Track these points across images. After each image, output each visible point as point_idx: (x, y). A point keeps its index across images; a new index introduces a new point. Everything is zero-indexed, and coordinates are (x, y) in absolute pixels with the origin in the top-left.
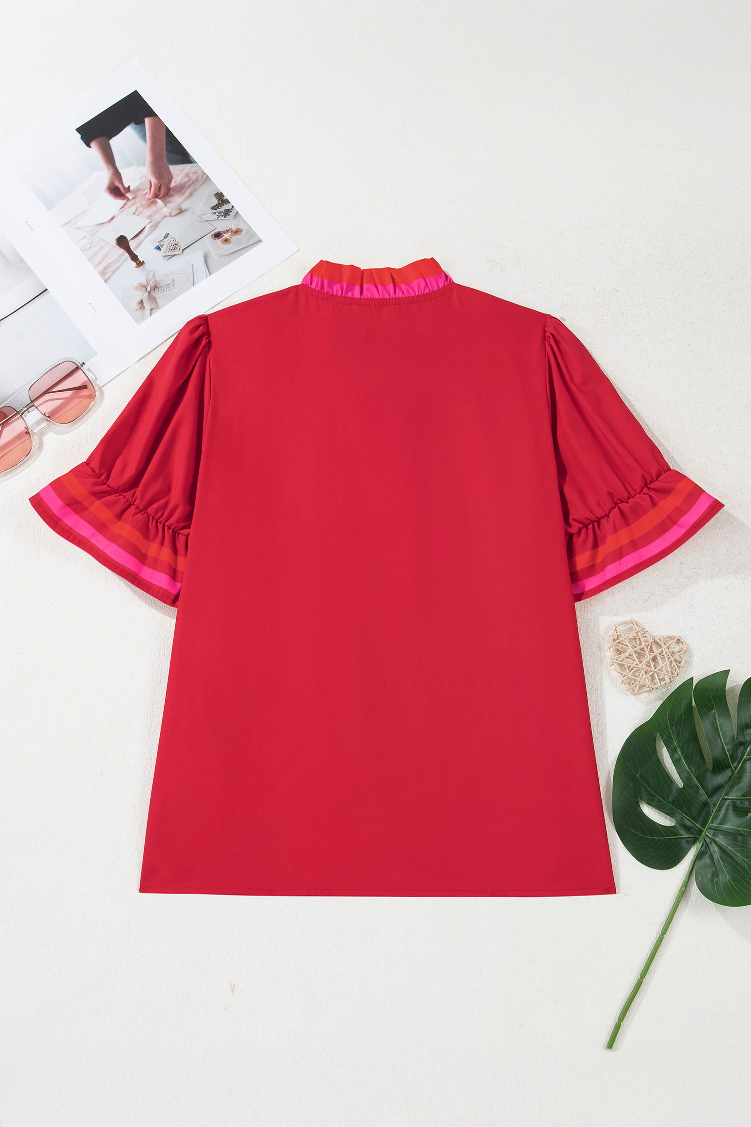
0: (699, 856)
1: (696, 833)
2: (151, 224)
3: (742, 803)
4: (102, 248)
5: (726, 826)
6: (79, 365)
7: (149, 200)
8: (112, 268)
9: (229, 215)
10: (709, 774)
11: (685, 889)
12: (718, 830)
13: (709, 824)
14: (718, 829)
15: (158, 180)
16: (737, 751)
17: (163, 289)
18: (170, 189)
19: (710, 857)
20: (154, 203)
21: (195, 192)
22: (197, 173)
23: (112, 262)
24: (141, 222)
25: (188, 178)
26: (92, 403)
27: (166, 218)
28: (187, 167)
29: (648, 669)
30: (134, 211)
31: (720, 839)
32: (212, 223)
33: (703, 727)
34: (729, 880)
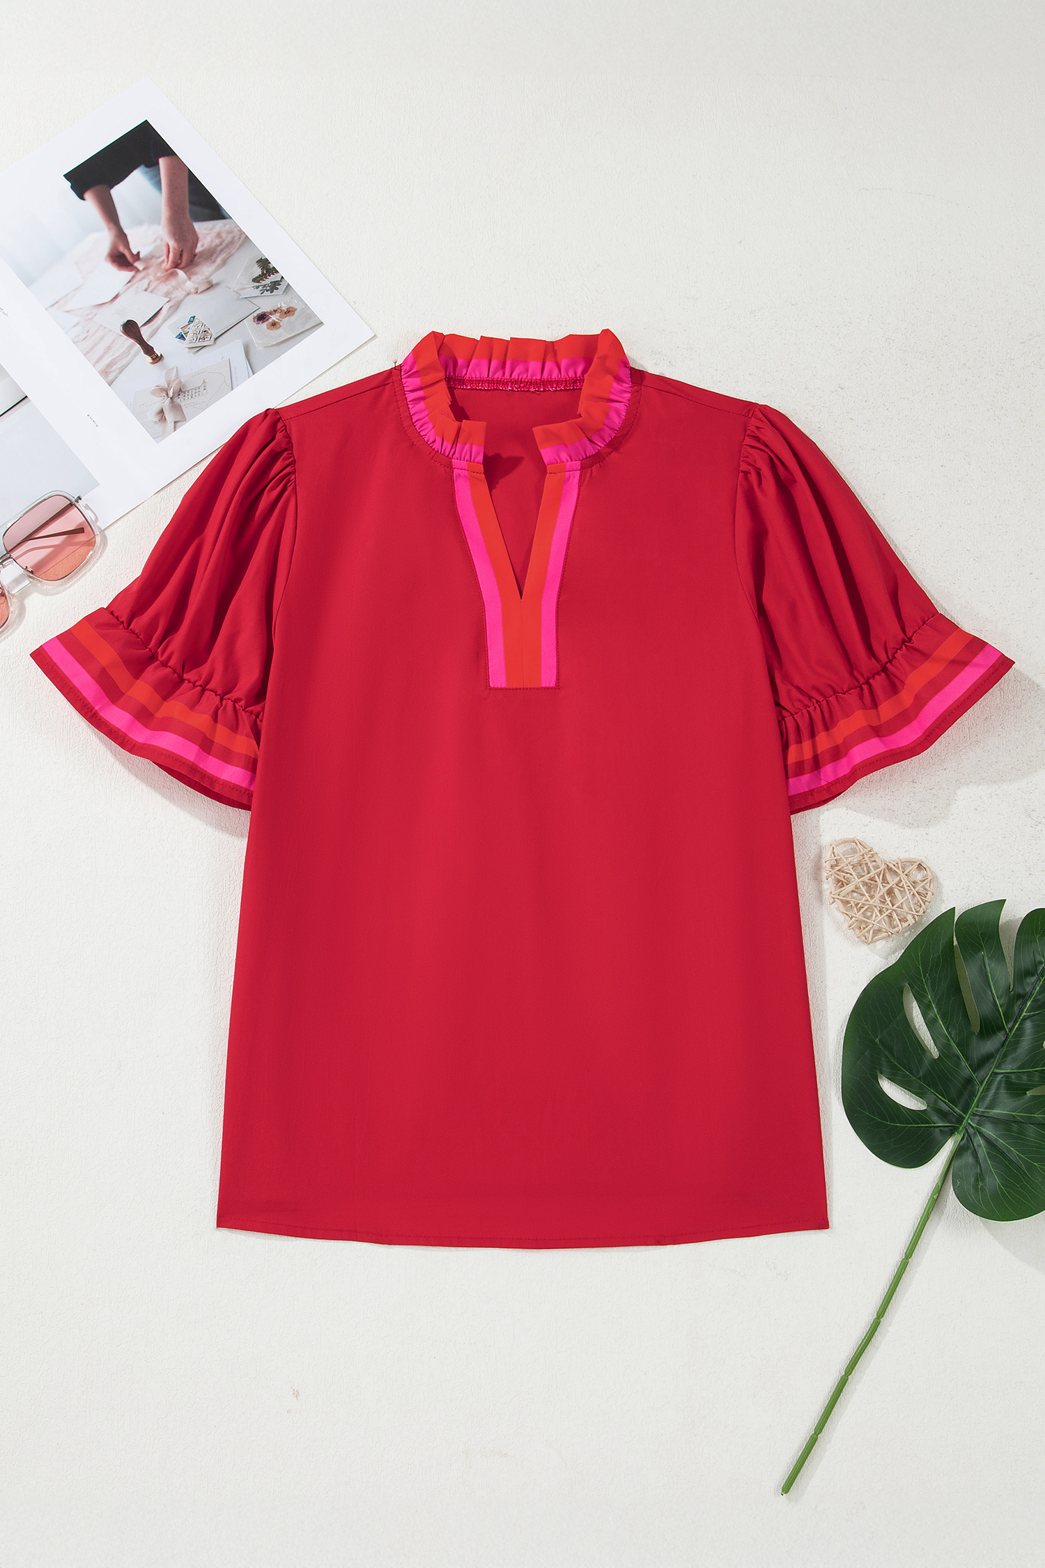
0: (958, 1153)
1: (954, 1120)
2: (170, 304)
3: (1019, 1078)
4: (102, 338)
5: (996, 1111)
6: (73, 500)
7: (167, 271)
8: (119, 365)
9: (278, 289)
10: (974, 1039)
11: (938, 1197)
12: (984, 1116)
13: (973, 1108)
14: (986, 1115)
15: (178, 244)
16: (1013, 1005)
17: (190, 394)
18: (195, 255)
19: (973, 1154)
20: (173, 275)
21: (230, 259)
22: (232, 232)
23: (117, 357)
24: (156, 301)
25: (220, 240)
26: (91, 552)
27: (190, 296)
28: (218, 225)
29: (883, 906)
30: (146, 286)
31: (988, 1131)
32: (253, 300)
33: (968, 973)
34: (999, 1185)
